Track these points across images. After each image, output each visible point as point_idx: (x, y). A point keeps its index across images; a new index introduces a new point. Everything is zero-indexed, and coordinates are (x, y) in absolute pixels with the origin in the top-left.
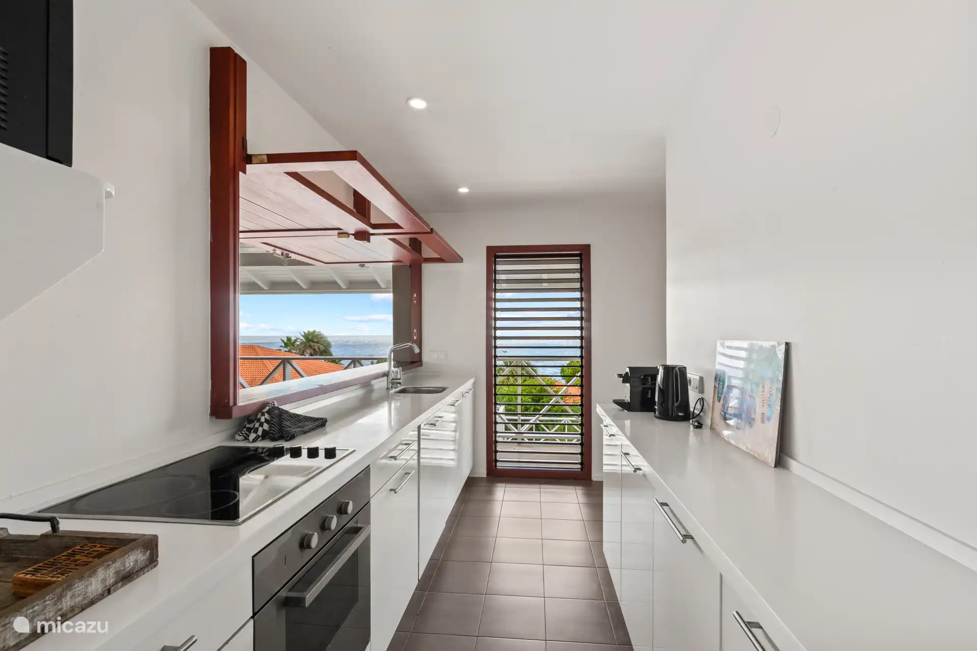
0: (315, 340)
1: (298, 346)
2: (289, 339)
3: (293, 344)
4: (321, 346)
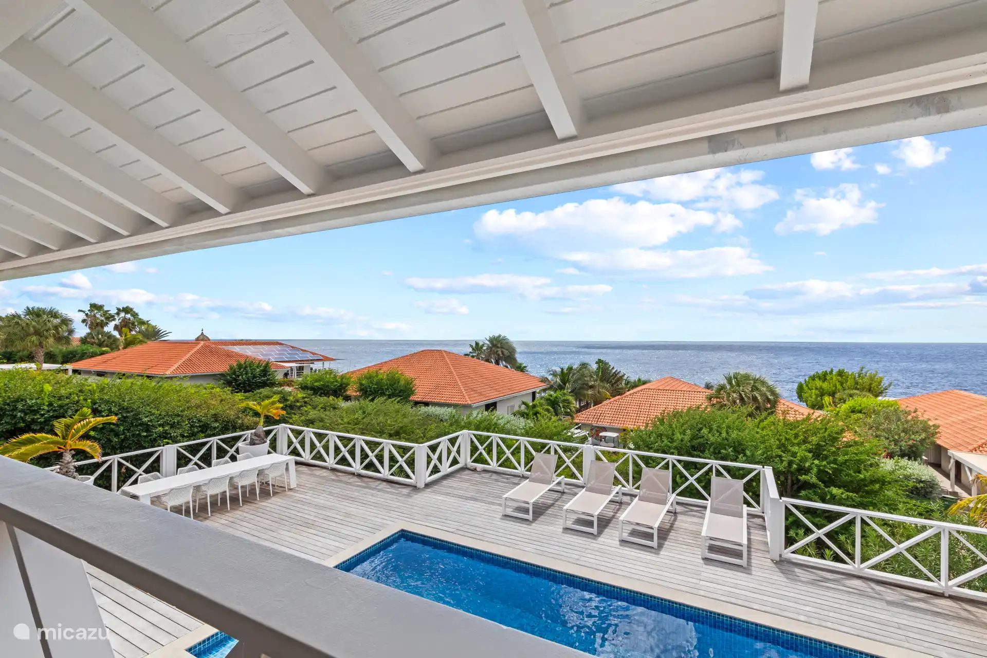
0: (499, 345)
1: (485, 351)
2: (477, 344)
4: (506, 352)
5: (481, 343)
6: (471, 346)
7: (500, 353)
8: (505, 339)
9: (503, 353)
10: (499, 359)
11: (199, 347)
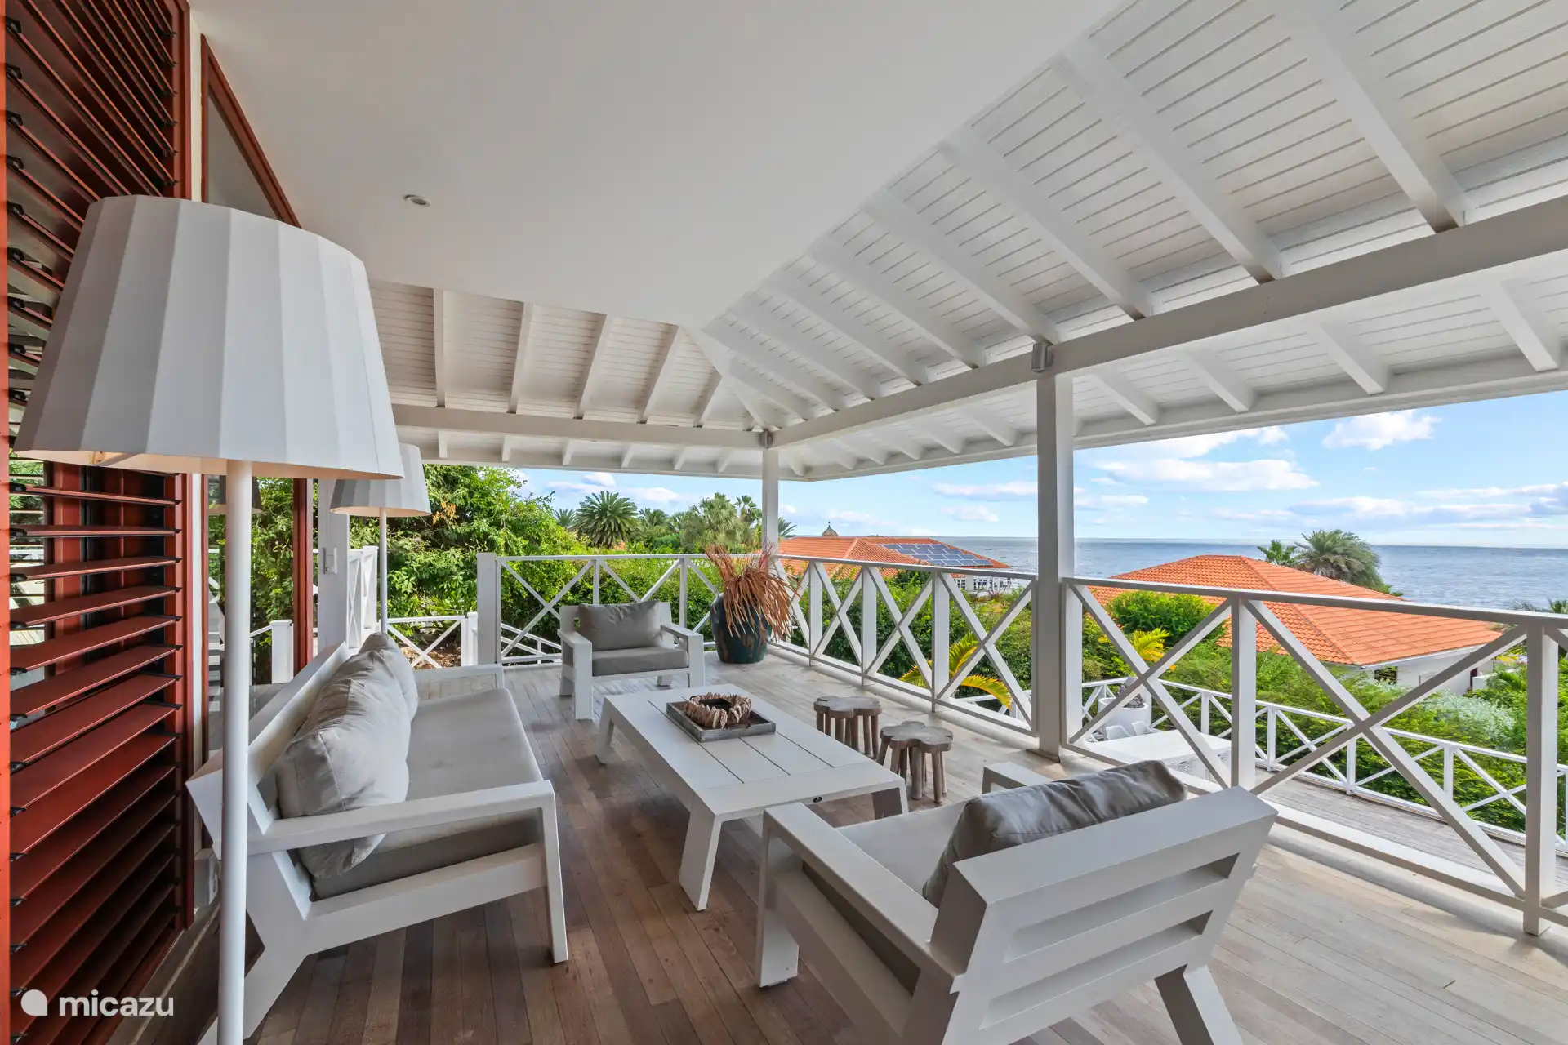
0: (1340, 550)
2: (1276, 546)
3: (1285, 558)
9: (1348, 564)
11: (854, 544)
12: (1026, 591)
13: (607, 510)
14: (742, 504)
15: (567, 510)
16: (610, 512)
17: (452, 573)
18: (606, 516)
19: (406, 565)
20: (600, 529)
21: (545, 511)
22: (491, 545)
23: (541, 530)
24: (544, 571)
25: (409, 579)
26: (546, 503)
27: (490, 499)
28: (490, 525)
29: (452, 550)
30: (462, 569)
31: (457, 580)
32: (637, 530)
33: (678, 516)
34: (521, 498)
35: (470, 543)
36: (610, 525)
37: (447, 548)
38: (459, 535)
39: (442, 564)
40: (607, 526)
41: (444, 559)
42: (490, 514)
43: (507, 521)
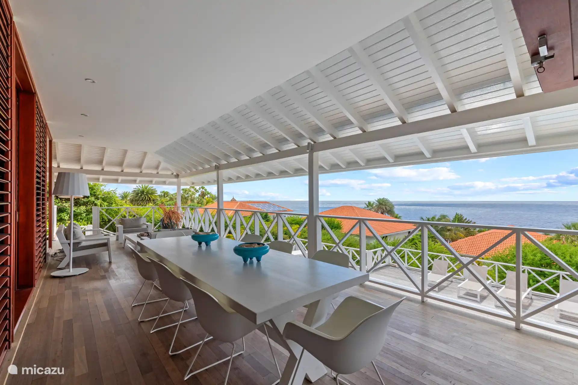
0: (384, 204)
1: (374, 207)
2: (369, 203)
3: (372, 206)
4: (388, 208)
5: (372, 203)
6: (366, 204)
7: (384, 209)
8: (387, 200)
9: (386, 209)
10: (384, 212)
11: (238, 204)
12: (305, 220)
13: (144, 192)
14: (201, 189)
15: (127, 192)
16: (145, 192)
17: (81, 214)
18: (144, 194)
19: (66, 211)
20: (141, 199)
21: (114, 194)
22: (96, 205)
23: (112, 200)
24: (114, 213)
25: (67, 215)
26: (114, 192)
27: (95, 191)
28: (95, 199)
29: (82, 207)
30: (85, 212)
31: (83, 216)
32: (157, 199)
33: (174, 194)
34: (105, 190)
35: (87, 204)
36: (146, 198)
37: (80, 206)
38: (84, 202)
39: (79, 211)
40: (144, 198)
41: (79, 209)
42: (95, 195)
43: (101, 198)
